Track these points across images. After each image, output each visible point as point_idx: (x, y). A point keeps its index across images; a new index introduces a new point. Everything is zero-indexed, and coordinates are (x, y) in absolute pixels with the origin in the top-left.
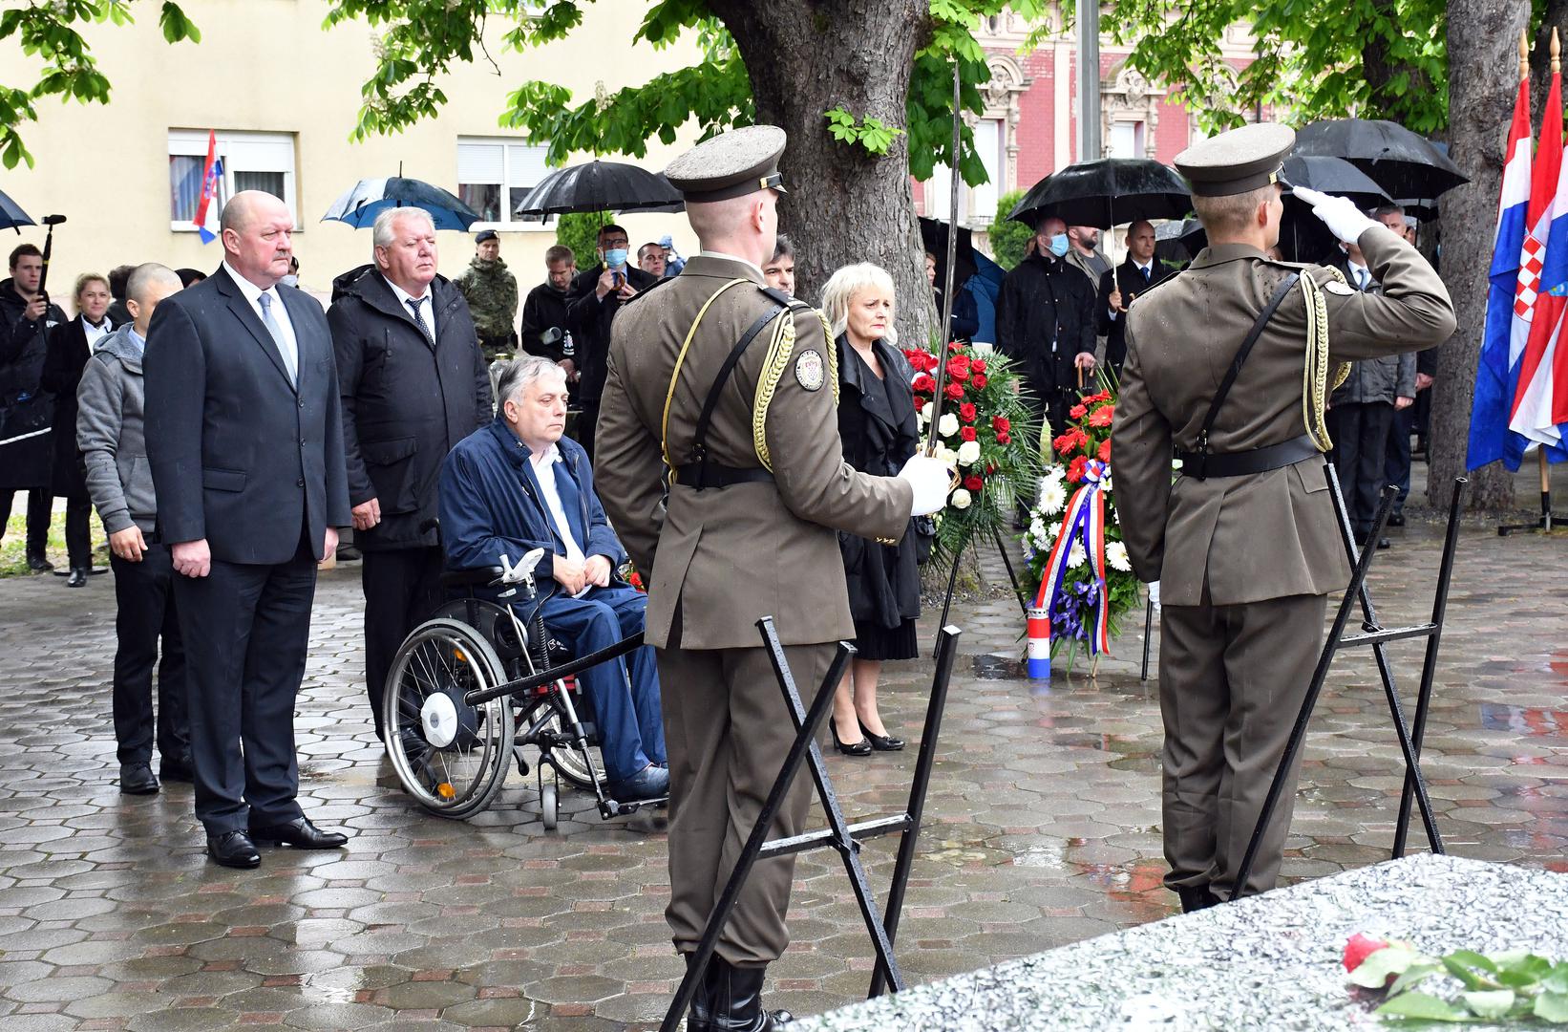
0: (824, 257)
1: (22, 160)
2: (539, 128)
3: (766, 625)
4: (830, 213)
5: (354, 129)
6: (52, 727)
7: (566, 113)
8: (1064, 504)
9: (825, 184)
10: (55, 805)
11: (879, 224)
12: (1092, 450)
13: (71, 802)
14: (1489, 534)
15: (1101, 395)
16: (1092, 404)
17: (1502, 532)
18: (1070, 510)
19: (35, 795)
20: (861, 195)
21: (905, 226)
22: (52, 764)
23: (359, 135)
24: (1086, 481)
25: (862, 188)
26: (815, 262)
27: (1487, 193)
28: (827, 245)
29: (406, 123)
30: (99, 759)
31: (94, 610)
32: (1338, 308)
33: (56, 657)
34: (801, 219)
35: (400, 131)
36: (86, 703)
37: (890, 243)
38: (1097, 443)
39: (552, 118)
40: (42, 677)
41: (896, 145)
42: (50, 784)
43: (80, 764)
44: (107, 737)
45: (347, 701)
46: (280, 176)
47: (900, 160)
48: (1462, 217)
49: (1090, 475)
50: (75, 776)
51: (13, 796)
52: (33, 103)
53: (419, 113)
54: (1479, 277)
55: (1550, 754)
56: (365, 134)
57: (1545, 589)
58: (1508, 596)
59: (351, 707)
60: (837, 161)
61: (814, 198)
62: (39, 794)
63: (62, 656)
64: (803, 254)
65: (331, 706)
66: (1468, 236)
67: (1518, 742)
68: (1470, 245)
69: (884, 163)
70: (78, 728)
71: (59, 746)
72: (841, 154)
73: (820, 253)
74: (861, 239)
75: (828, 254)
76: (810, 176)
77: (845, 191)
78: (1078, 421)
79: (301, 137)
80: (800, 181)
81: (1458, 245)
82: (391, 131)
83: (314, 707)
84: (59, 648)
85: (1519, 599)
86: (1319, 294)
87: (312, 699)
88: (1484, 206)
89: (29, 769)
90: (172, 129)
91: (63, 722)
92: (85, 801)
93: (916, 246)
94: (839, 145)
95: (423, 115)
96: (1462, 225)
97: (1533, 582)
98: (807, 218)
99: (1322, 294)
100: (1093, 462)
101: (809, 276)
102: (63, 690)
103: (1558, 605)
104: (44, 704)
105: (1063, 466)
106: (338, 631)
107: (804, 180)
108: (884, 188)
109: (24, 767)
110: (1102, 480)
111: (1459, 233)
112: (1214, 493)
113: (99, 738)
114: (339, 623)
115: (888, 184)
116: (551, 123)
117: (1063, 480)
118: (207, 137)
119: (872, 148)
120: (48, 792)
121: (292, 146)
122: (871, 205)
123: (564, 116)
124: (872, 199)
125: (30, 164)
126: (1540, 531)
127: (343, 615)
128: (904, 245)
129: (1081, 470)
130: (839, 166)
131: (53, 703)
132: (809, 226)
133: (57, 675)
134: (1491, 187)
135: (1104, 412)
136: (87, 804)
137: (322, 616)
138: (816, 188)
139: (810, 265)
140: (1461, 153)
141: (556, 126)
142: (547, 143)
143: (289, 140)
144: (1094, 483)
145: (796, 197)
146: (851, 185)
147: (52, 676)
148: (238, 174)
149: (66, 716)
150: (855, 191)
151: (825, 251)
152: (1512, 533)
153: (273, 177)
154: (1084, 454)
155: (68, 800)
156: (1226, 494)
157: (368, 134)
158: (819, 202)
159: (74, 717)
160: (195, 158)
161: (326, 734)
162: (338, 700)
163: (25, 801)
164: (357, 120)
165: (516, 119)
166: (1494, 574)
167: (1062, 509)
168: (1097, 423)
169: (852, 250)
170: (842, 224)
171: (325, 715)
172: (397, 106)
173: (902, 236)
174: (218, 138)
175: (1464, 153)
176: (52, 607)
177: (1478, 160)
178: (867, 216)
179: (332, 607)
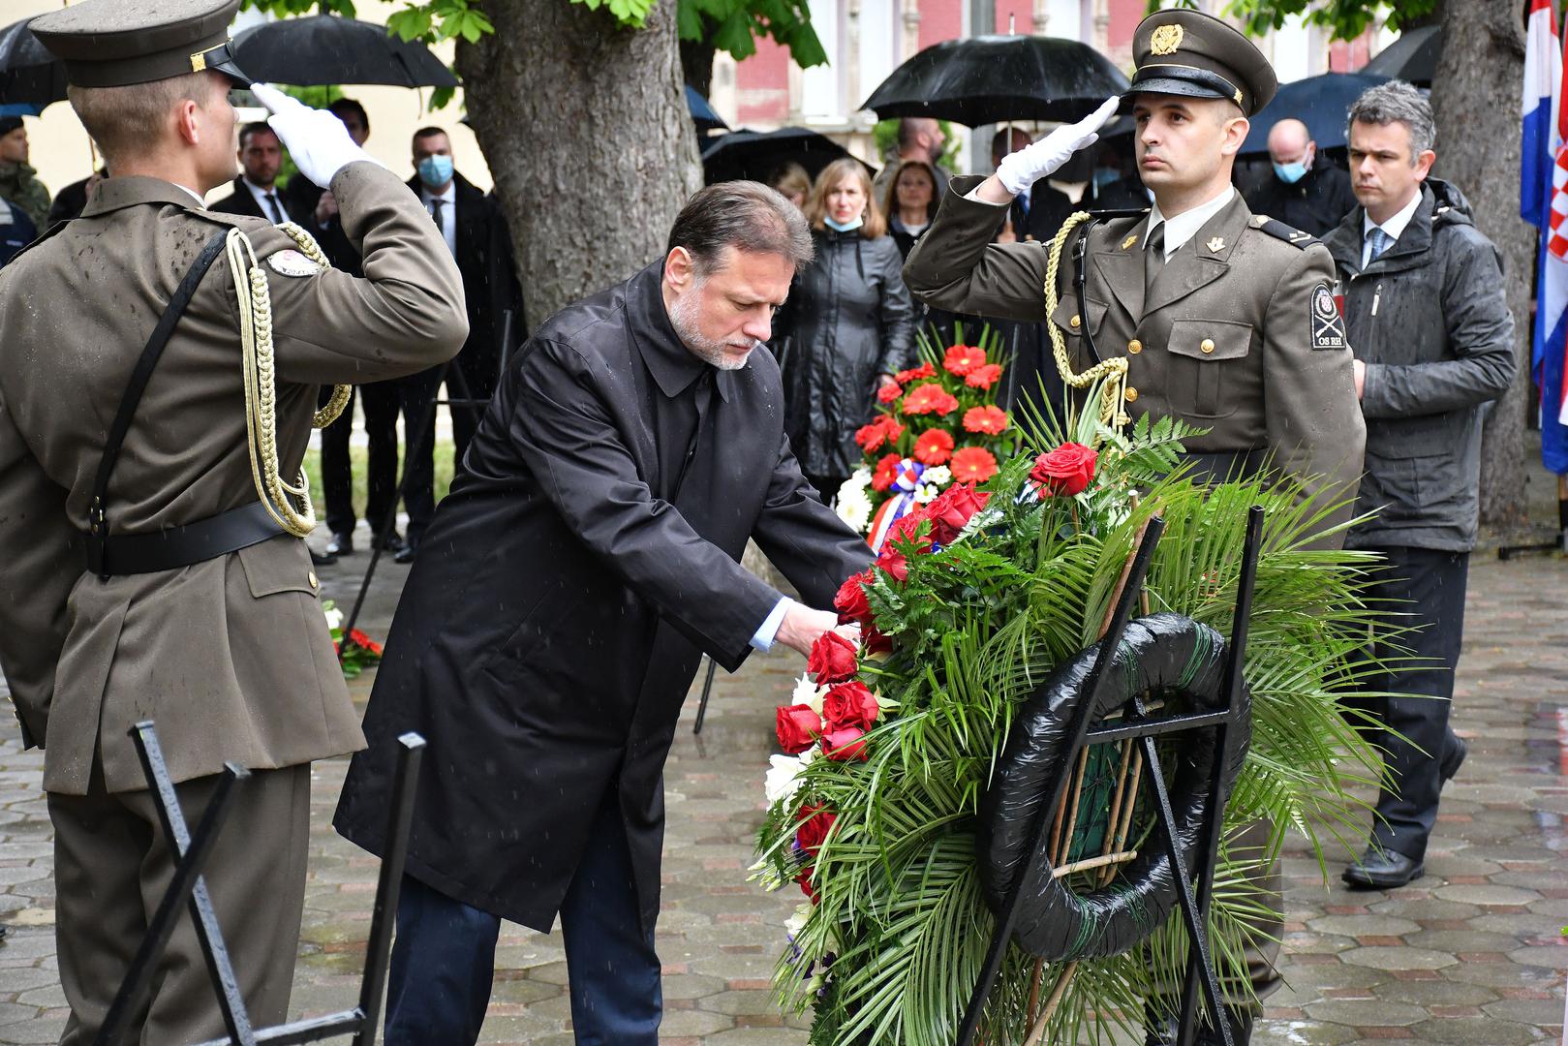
0: (559, 172)
3: (143, 734)
4: (567, 109)
8: (868, 521)
9: (559, 68)
11: (636, 127)
12: (907, 447)
14: (1486, 558)
15: (922, 370)
16: (909, 383)
17: (1504, 554)
18: (876, 529)
20: (609, 86)
21: (673, 130)
24: (897, 490)
25: (611, 75)
26: (546, 179)
27: (1496, 87)
28: (563, 154)
32: (289, 295)
34: (524, 116)
37: (651, 154)
38: (913, 437)
41: (658, 14)
47: (665, 36)
48: (1460, 119)
49: (903, 481)
54: (1483, 202)
55: (1497, 869)
57: (1543, 636)
58: (1493, 645)
60: (575, 36)
61: (544, 87)
64: (530, 167)
66: (1468, 147)
67: (1458, 854)
68: (1470, 157)
69: (642, 40)
72: (581, 26)
73: (553, 166)
74: (610, 147)
75: (565, 168)
76: (537, 57)
77: (587, 79)
78: (890, 404)
80: (524, 63)
81: (1454, 158)
85: (1506, 650)
86: (257, 272)
88: (1490, 104)
93: (687, 157)
94: (578, 12)
96: (1460, 131)
97: (1531, 626)
98: (535, 116)
99: (262, 272)
100: (907, 464)
101: (539, 198)
103: (1556, 659)
105: (869, 468)
107: (530, 61)
108: (643, 74)
110: (919, 487)
111: (1456, 142)
112: (115, 601)
115: (648, 69)
117: (868, 487)
119: (623, 16)
122: (625, 99)
124: (625, 91)
126: (1556, 554)
128: (672, 156)
129: (891, 475)
130: (578, 43)
132: (538, 128)
134: (1500, 78)
135: (924, 394)
138: (546, 73)
139: (539, 182)
140: (1461, 29)
144: (908, 492)
145: (518, 85)
146: (597, 70)
150: (601, 79)
151: (561, 163)
152: (1518, 557)
154: (896, 452)
156: (132, 603)
158: (551, 93)
166: (1480, 613)
167: (865, 527)
168: (914, 409)
169: (598, 162)
170: (584, 126)
173: (669, 144)
175: (1465, 30)
177: (1483, 40)
178: (620, 115)
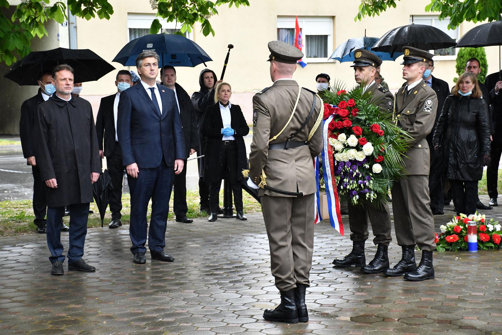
1: (211, 33)
2: (445, 11)
5: (357, 14)
6: (210, 286)
7: (459, 3)
10: (208, 321)
13: (215, 320)
19: (200, 316)
22: (208, 303)
23: (359, 17)
29: (381, 11)
30: (229, 301)
31: (233, 234)
33: (214, 254)
35: (378, 14)
36: (225, 276)
39: (452, 6)
40: (208, 262)
42: (207, 311)
43: (220, 303)
44: (233, 291)
45: (340, 280)
46: (326, 37)
50: (218, 309)
51: (191, 316)
52: (217, 7)
53: (387, 6)
56: (362, 16)
59: (341, 283)
62: (202, 316)
63: (217, 254)
65: (333, 282)
70: (221, 287)
71: (212, 294)
79: (336, 19)
82: (374, 15)
83: (325, 282)
84: (216, 250)
87: (324, 278)
89: (199, 304)
90: (279, 16)
91: (215, 284)
92: (221, 320)
95: (389, 7)
102: (217, 269)
104: (208, 275)
106: (338, 247)
109: (197, 303)
113: (230, 292)
114: (339, 244)
116: (451, 8)
118: (295, 20)
120: (206, 315)
121: (332, 22)
123: (458, 5)
125: (213, 35)
127: (341, 240)
131: (211, 275)
133: (214, 262)
136: (222, 321)
137: (332, 240)
141: (454, 10)
142: (449, 18)
143: (331, 20)
147: (212, 263)
148: (307, 37)
149: (216, 281)
153: (323, 38)
155: (214, 319)
157: (364, 17)
159: (220, 282)
160: (288, 29)
161: (329, 295)
162: (336, 279)
163: (196, 319)
164: (358, 11)
165: (434, 8)
171: (329, 286)
172: (377, 3)
174: (299, 20)
176: (215, 232)
179: (337, 236)
